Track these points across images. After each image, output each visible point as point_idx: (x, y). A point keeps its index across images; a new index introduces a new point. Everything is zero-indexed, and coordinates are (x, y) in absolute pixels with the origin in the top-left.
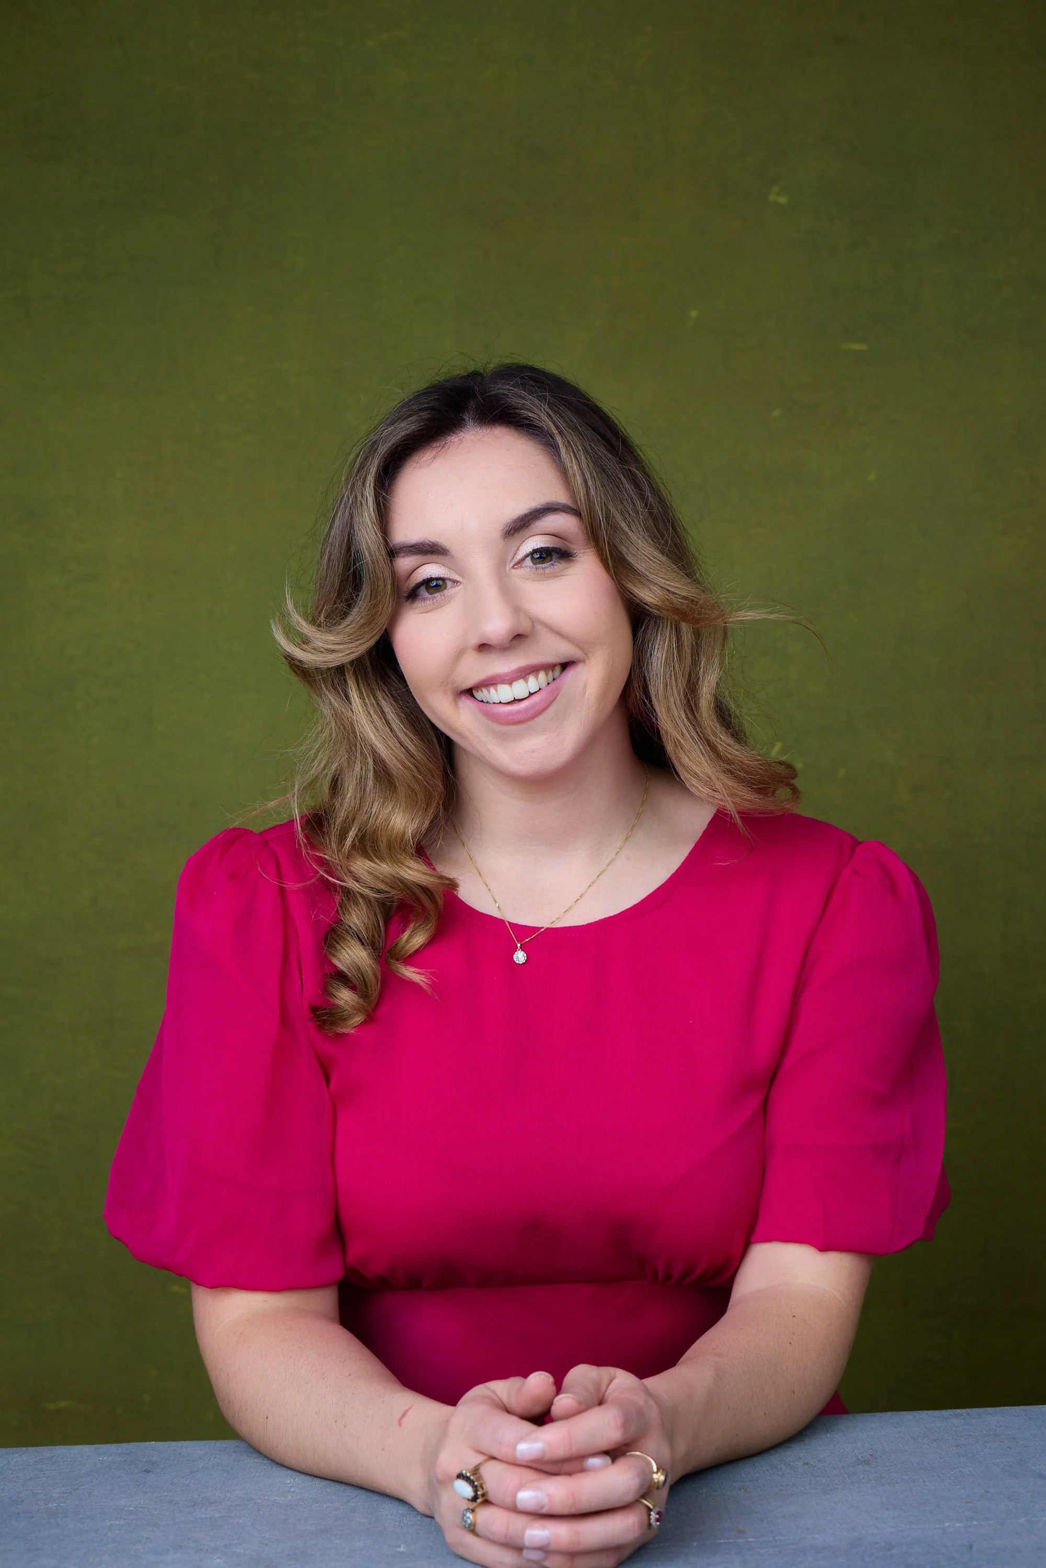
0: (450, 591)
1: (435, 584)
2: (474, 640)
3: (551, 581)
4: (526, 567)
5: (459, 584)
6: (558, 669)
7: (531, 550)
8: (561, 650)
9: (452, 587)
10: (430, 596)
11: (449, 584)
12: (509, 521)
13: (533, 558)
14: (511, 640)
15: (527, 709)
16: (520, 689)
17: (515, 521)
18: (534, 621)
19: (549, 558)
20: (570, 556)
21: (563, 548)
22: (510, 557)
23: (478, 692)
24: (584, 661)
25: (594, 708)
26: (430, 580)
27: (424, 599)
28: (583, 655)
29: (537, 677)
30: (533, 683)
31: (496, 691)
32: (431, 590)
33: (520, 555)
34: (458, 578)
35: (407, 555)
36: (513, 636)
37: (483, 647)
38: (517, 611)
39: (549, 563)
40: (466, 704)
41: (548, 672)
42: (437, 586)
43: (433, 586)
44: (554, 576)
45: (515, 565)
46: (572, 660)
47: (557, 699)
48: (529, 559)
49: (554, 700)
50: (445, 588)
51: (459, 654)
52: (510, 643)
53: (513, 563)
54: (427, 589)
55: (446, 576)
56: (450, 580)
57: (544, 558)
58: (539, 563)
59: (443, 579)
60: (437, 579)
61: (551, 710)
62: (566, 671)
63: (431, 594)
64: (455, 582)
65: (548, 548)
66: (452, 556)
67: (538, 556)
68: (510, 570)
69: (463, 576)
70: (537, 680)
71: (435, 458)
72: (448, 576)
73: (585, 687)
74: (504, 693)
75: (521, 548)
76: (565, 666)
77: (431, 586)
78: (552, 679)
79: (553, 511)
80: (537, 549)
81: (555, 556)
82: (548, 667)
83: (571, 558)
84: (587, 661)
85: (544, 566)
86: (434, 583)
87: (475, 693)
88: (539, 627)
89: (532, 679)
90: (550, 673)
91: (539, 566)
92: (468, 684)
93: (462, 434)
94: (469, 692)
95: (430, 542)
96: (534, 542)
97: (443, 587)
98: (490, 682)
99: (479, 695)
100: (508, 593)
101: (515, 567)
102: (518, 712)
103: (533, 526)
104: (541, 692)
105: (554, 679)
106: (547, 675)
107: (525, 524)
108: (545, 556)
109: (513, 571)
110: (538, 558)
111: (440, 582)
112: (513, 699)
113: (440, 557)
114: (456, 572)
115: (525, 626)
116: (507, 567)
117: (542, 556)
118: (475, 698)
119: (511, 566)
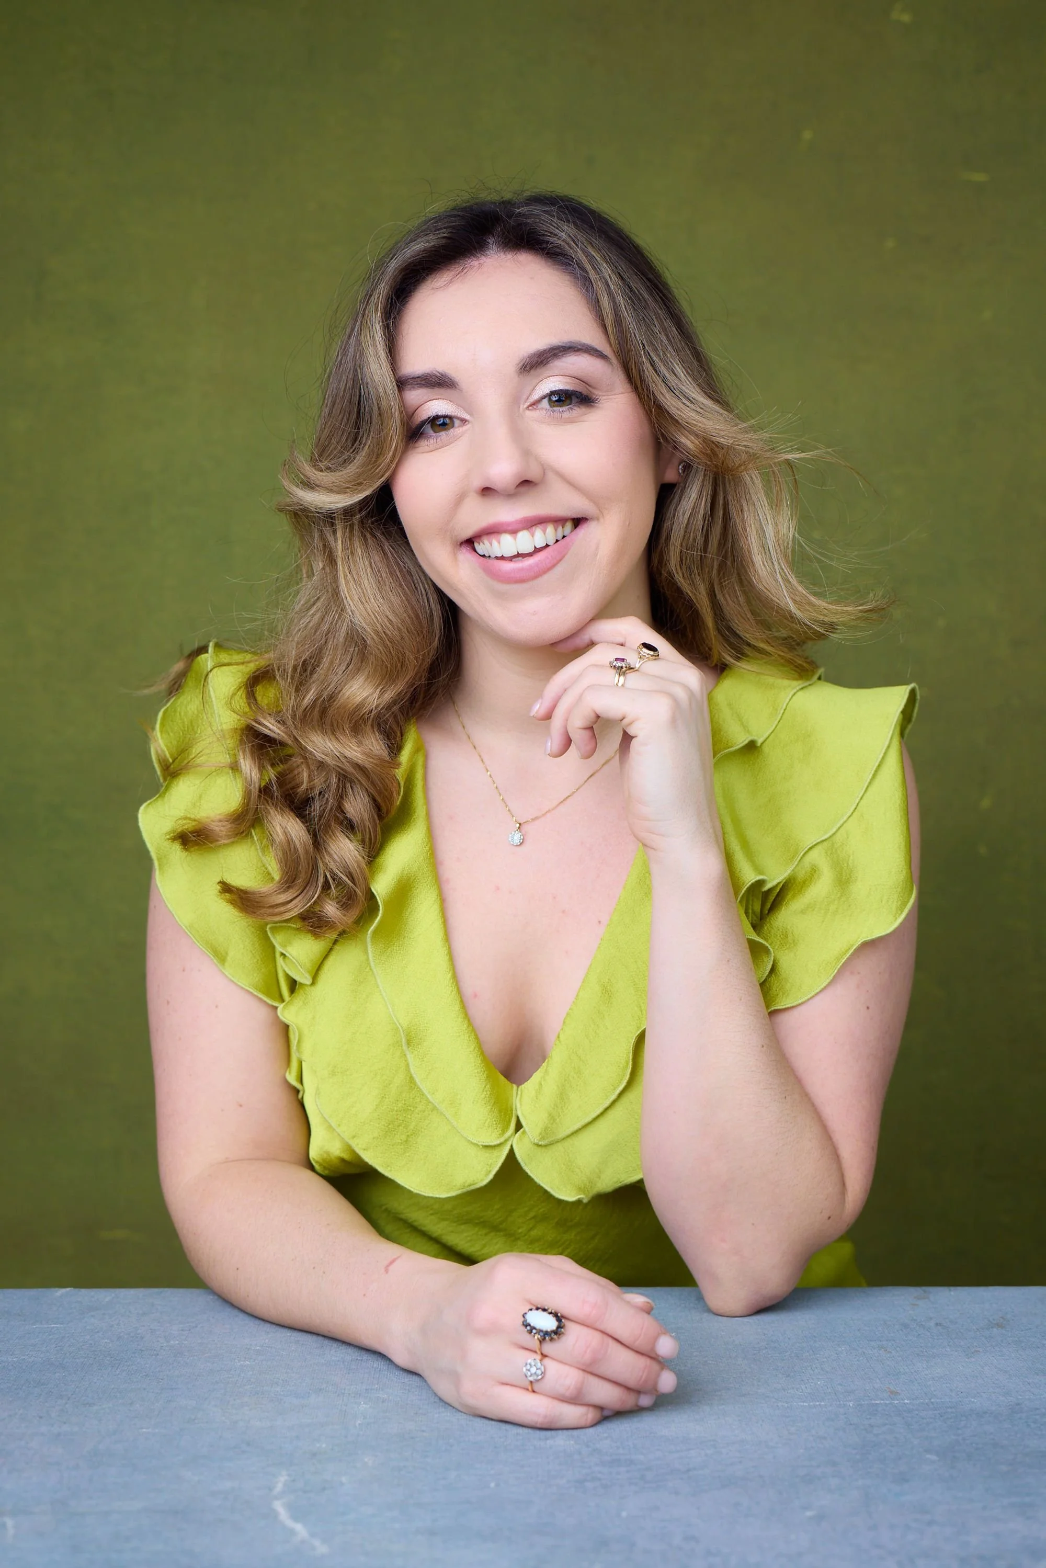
0: (457, 430)
1: (442, 422)
2: (478, 483)
3: (569, 427)
4: (542, 409)
5: (467, 423)
6: (569, 526)
7: (548, 391)
8: (573, 504)
9: (460, 426)
10: (434, 434)
11: (457, 422)
12: (526, 355)
13: (550, 400)
14: (517, 486)
15: (530, 568)
16: (525, 541)
17: (532, 356)
18: (545, 469)
19: (568, 401)
20: (591, 402)
21: (585, 393)
22: (525, 397)
23: (479, 544)
24: (598, 519)
25: (605, 572)
26: (437, 417)
27: (428, 438)
28: (598, 511)
29: (544, 532)
30: (540, 537)
31: (499, 543)
32: (437, 429)
33: (536, 396)
34: (466, 416)
35: (414, 388)
36: (519, 482)
37: (487, 491)
38: (526, 453)
39: (567, 407)
40: (465, 555)
41: (558, 527)
42: (444, 424)
43: (440, 425)
44: (571, 421)
45: (531, 405)
46: (584, 516)
47: (564, 559)
48: (546, 401)
49: (560, 560)
50: (453, 427)
51: (460, 499)
52: (515, 488)
53: (527, 404)
54: (432, 427)
55: (453, 414)
56: (458, 418)
57: (563, 401)
58: (557, 406)
59: (451, 418)
60: (445, 417)
61: (558, 569)
62: (577, 529)
63: (435, 432)
64: (464, 421)
65: (568, 390)
66: (461, 390)
67: (557, 398)
68: (524, 411)
69: (471, 414)
70: (544, 534)
71: (451, 282)
72: (456, 414)
73: (597, 548)
74: (506, 545)
75: (537, 388)
76: (578, 522)
77: (437, 424)
78: (561, 537)
79: (575, 351)
80: (555, 391)
81: (574, 400)
82: (558, 521)
83: (592, 404)
84: (602, 520)
85: (561, 409)
86: (442, 420)
87: (476, 545)
88: (551, 476)
89: (538, 532)
90: (560, 528)
91: (555, 409)
92: (468, 534)
93: (483, 259)
94: (470, 542)
95: (439, 372)
96: (552, 382)
97: (451, 425)
98: (492, 531)
99: (480, 548)
100: (518, 434)
101: (530, 408)
102: (522, 569)
103: (551, 364)
104: (548, 549)
105: (564, 537)
106: (556, 530)
107: (542, 362)
108: (564, 399)
109: (527, 412)
110: (556, 401)
111: (447, 420)
112: (516, 553)
113: (449, 391)
114: (465, 410)
115: (533, 473)
116: (521, 407)
117: (562, 398)
118: (476, 551)
119: (525, 406)
